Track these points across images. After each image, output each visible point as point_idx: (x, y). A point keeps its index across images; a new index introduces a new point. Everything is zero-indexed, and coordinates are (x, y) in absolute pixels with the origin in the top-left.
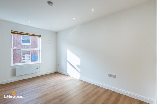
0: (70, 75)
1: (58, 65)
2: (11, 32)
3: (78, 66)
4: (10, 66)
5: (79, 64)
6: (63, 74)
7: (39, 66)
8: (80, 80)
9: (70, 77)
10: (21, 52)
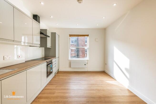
0: (116, 79)
1: (106, 64)
2: (69, 35)
3: (126, 69)
4: (68, 60)
5: (128, 67)
6: (110, 76)
7: (87, 62)
8: (128, 90)
9: (116, 81)
10: (85, 50)
